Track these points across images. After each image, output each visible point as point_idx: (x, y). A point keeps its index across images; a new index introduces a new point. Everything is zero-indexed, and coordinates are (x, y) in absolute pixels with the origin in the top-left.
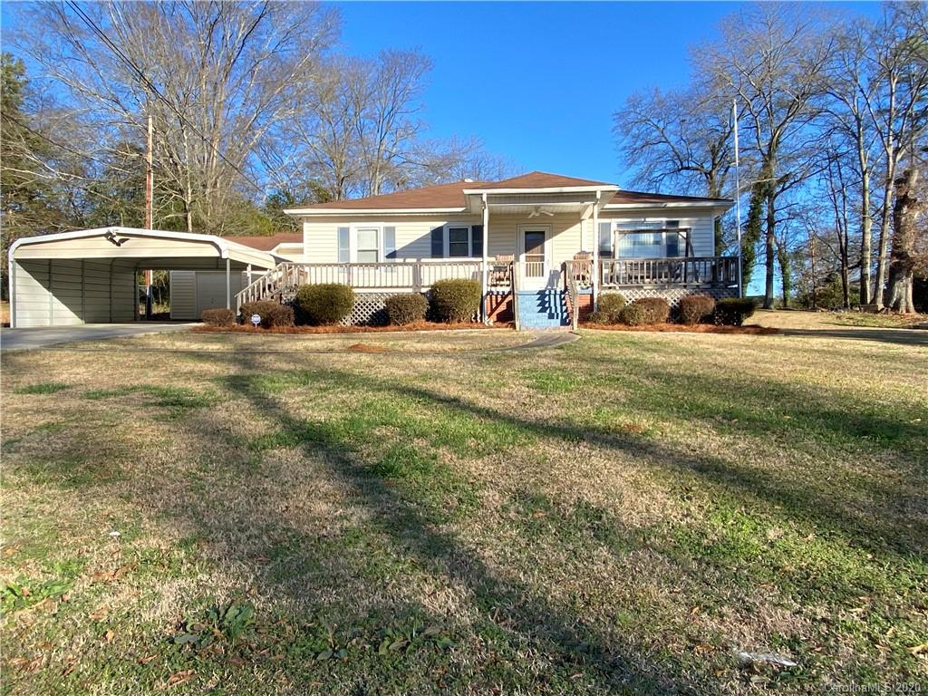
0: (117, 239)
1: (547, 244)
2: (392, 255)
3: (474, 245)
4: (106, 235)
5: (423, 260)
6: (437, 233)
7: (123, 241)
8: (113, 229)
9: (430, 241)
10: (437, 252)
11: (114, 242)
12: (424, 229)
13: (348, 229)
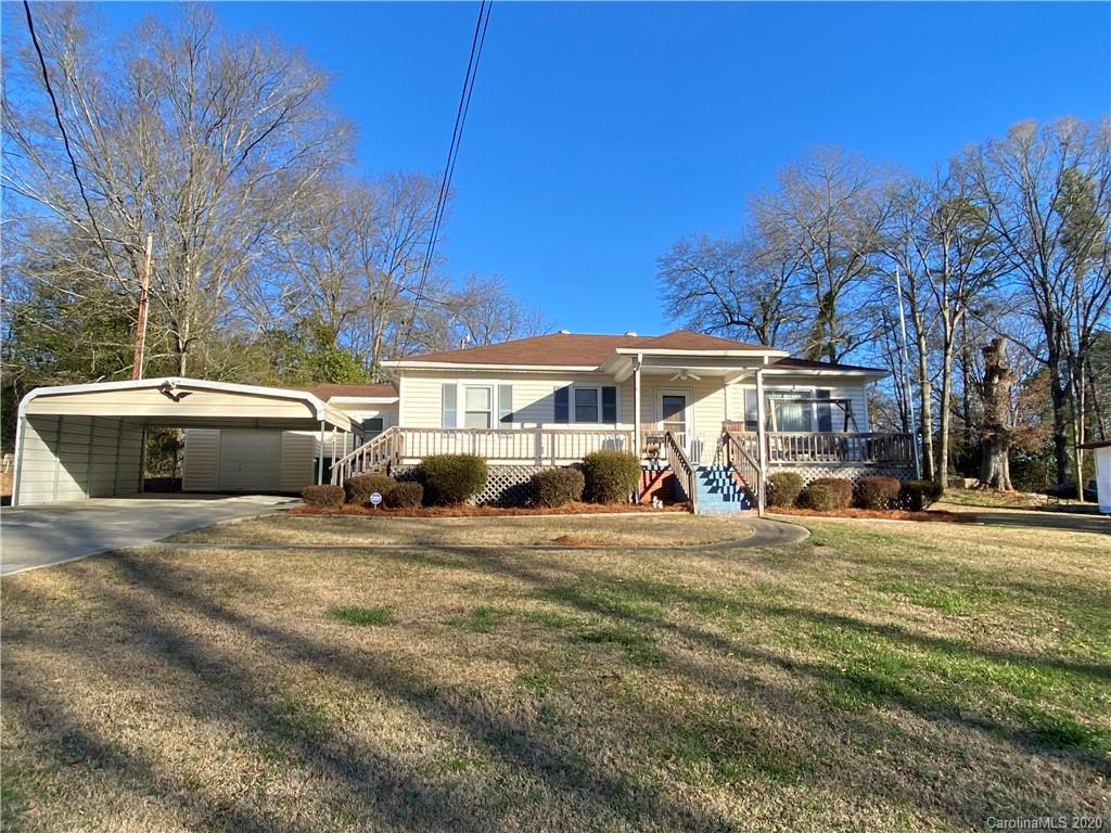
0: (175, 392)
1: (688, 410)
2: (508, 419)
3: (605, 409)
4: (158, 388)
5: (546, 426)
6: (561, 395)
7: (182, 395)
8: (171, 380)
9: (553, 403)
10: (561, 415)
11: (170, 396)
12: (546, 389)
13: (456, 386)
